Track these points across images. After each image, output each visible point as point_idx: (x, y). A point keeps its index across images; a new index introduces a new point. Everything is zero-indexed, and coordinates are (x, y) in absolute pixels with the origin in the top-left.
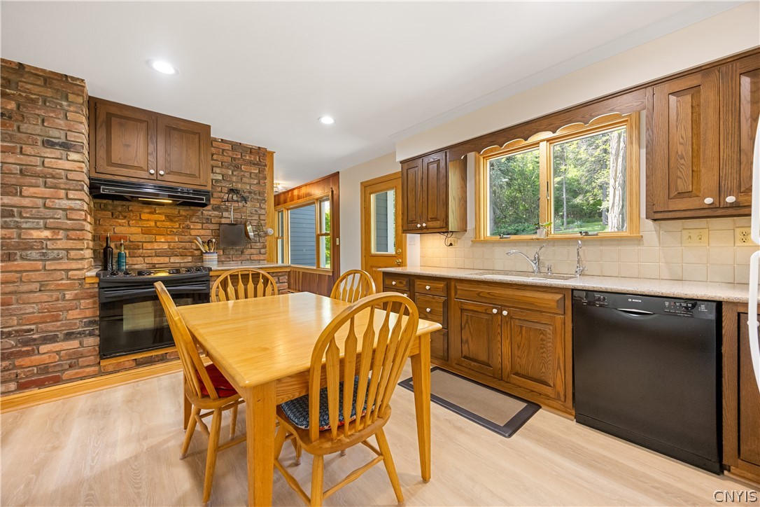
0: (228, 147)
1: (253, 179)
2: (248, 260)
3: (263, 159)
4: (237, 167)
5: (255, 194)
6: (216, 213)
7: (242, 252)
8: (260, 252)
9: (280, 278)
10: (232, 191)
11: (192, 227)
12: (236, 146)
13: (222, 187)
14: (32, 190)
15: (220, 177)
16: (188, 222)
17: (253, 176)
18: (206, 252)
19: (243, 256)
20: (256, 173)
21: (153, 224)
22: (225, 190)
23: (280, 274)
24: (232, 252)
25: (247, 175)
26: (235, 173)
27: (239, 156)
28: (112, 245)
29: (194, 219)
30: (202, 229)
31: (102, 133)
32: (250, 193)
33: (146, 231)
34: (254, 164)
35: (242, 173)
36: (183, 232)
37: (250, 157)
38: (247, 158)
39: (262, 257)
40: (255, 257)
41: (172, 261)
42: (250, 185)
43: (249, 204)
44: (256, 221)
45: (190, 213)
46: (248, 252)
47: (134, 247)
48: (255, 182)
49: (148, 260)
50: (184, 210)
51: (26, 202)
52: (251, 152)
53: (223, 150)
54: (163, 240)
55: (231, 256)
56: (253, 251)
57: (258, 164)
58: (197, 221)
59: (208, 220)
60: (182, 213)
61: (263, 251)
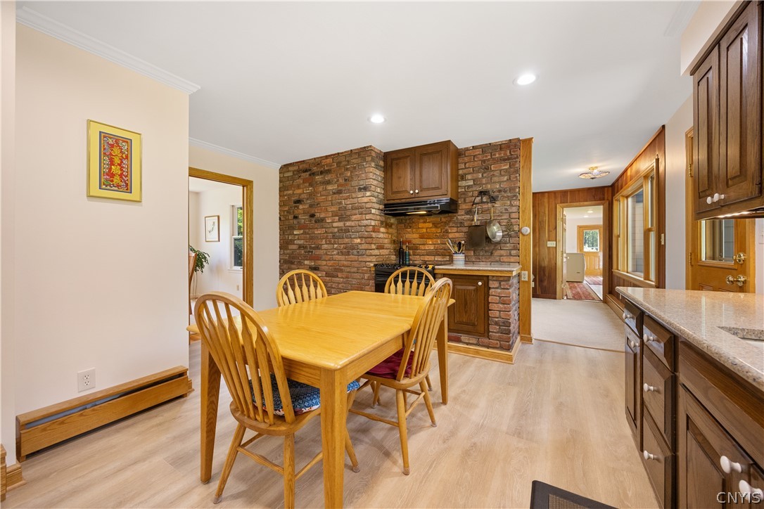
0: (479, 152)
1: (502, 176)
2: (497, 262)
3: (514, 151)
4: (487, 169)
5: (505, 192)
6: (468, 216)
7: (492, 253)
8: (510, 253)
9: (502, 283)
10: (482, 193)
11: (449, 231)
12: (486, 148)
13: (473, 191)
14: (355, 217)
15: (471, 183)
16: (447, 227)
17: (503, 173)
18: (456, 253)
19: (492, 257)
20: (506, 169)
21: (425, 230)
22: (476, 193)
23: (502, 279)
24: (481, 253)
25: (497, 173)
26: (484, 175)
27: (489, 157)
28: (404, 247)
29: (451, 224)
30: (457, 232)
31: (389, 174)
32: (500, 191)
33: (422, 237)
34: (505, 160)
35: (492, 173)
36: (443, 235)
37: (500, 154)
38: (497, 156)
39: (512, 259)
40: (505, 259)
41: (436, 259)
42: (500, 182)
43: (498, 204)
44: (506, 221)
45: (448, 219)
46: (497, 253)
47: (415, 248)
48: (505, 178)
49: (422, 258)
50: (445, 217)
51: (353, 224)
52: (501, 149)
53: (474, 156)
54: (431, 243)
55: (480, 257)
56: (502, 252)
57: (508, 159)
58: (454, 225)
59: (462, 224)
60: (443, 220)
61: (513, 252)
